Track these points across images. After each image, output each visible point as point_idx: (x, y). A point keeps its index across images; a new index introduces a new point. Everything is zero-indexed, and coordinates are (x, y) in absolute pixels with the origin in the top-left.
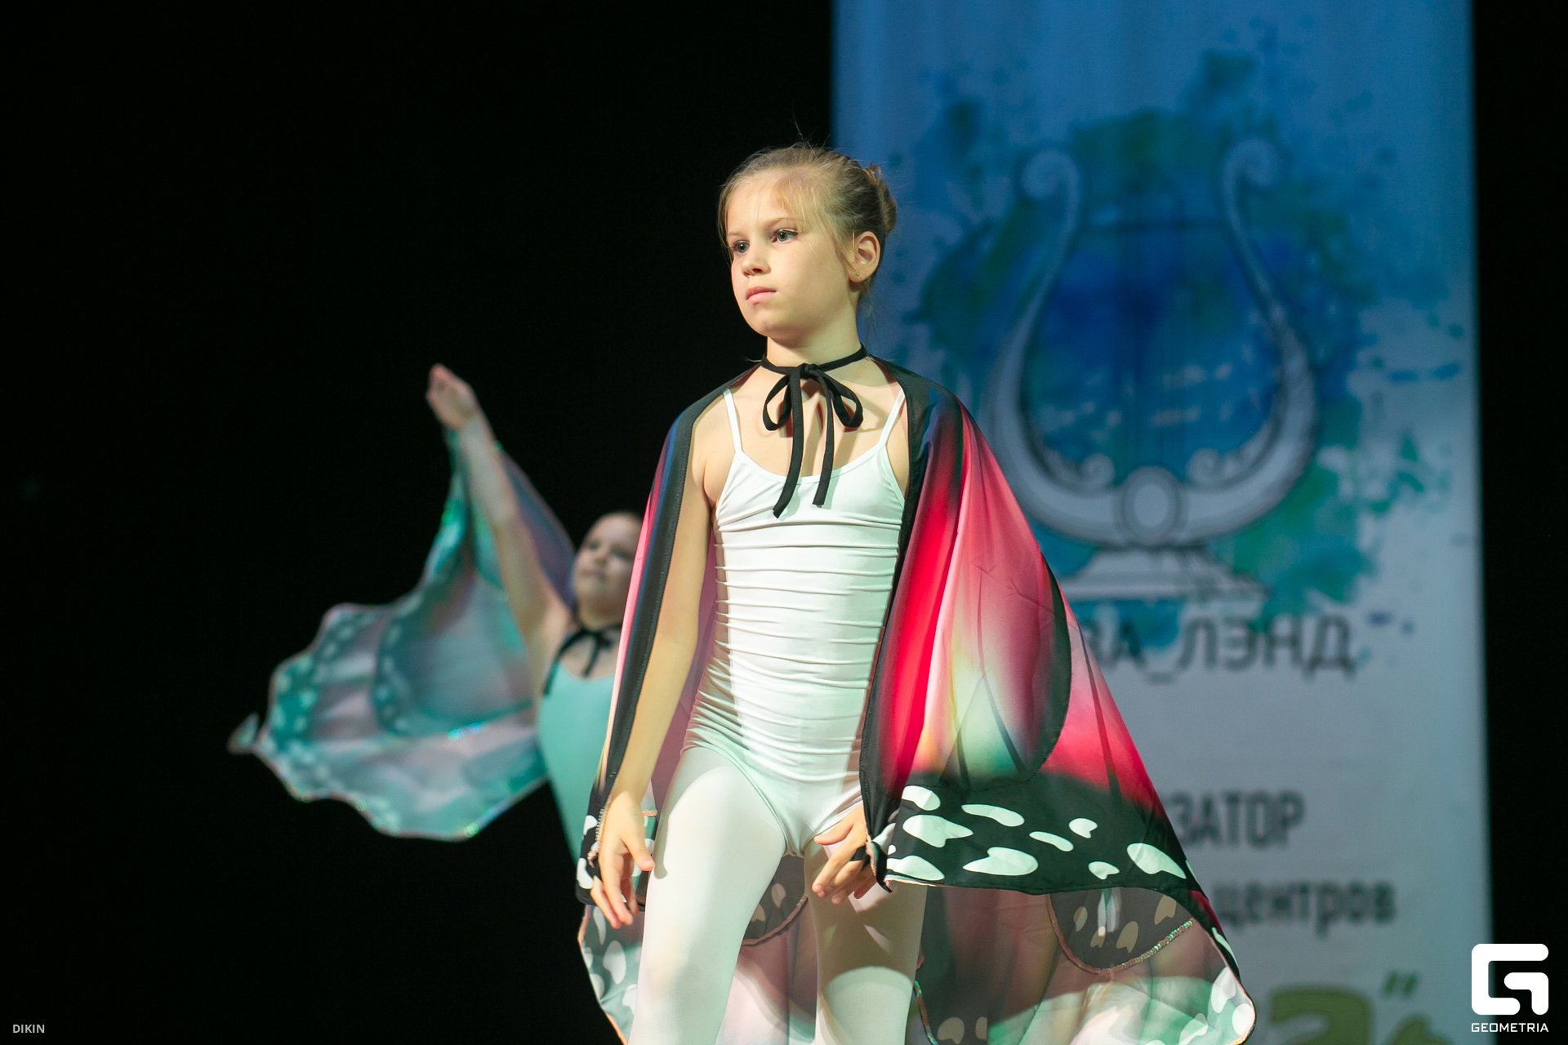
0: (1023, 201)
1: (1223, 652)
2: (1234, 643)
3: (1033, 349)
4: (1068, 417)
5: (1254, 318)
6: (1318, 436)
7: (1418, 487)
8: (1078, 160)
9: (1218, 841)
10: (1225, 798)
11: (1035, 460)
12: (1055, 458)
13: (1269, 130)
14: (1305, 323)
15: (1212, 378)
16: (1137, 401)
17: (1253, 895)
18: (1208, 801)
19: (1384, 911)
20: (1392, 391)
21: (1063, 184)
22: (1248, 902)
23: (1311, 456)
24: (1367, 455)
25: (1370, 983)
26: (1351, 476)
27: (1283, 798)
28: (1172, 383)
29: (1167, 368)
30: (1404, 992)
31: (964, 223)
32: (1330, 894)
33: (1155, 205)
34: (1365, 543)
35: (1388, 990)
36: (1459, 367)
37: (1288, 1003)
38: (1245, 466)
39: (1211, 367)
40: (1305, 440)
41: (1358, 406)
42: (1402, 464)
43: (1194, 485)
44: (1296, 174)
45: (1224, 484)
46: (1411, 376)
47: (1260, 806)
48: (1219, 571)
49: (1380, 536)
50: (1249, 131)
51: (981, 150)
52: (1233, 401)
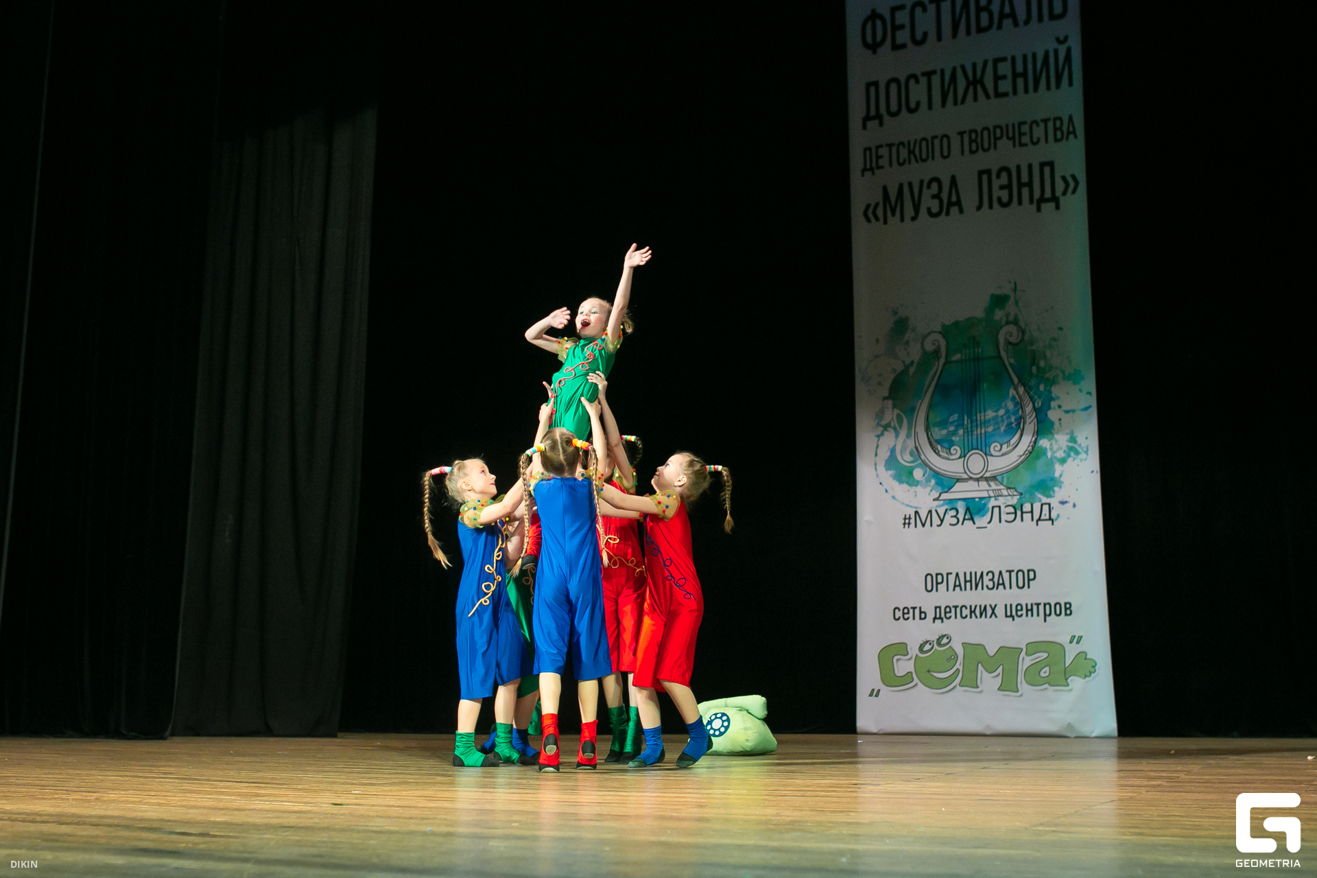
0: (924, 352)
1: (1004, 517)
2: (1007, 513)
3: (930, 407)
4: (944, 432)
5: (1012, 392)
6: (1038, 435)
7: (1077, 453)
8: (944, 337)
9: (1005, 588)
10: (1007, 571)
11: (932, 448)
12: (939, 447)
13: (1016, 322)
14: (1032, 393)
15: (997, 415)
16: (969, 426)
17: (1019, 608)
18: (1000, 573)
19: (1068, 612)
20: (1065, 417)
21: (939, 346)
22: (1017, 611)
23: (1035, 442)
24: (1056, 441)
25: (1064, 640)
26: (1051, 449)
27: (1029, 571)
28: (982, 418)
29: (980, 412)
30: (1078, 643)
31: (904, 362)
32: (1048, 607)
33: (974, 351)
34: (1057, 474)
35: (1071, 642)
36: (1090, 407)
37: (1034, 647)
38: (1009, 449)
39: (997, 411)
40: (1033, 436)
41: (1052, 423)
42: (1071, 444)
43: (992, 455)
44: (1026, 338)
45: (1003, 455)
46: (1073, 411)
47: (1020, 574)
48: (1002, 487)
49: (1062, 471)
50: (1008, 323)
51: (909, 335)
52: (1005, 424)
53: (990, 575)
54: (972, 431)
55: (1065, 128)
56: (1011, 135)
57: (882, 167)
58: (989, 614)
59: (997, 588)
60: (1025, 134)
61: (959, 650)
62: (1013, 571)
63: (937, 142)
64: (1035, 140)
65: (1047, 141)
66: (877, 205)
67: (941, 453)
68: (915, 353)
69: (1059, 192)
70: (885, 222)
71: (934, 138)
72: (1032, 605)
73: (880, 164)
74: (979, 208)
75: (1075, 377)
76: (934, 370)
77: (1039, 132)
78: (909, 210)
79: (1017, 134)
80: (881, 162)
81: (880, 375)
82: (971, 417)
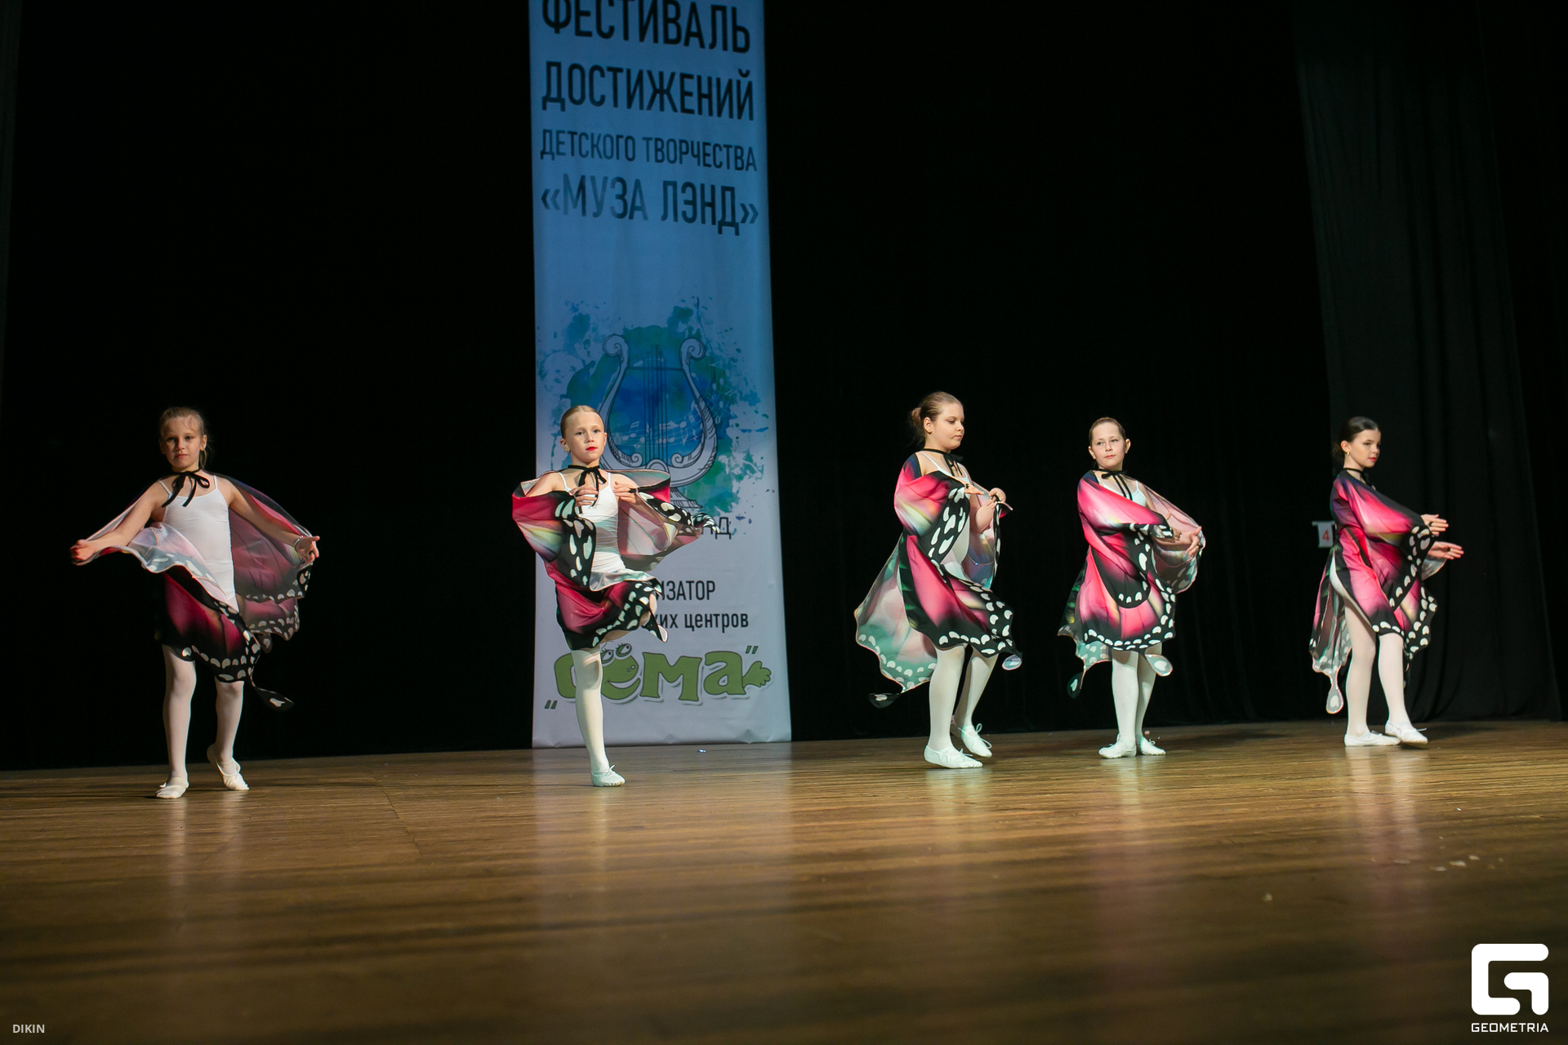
0: (607, 355)
4: (626, 438)
5: (693, 405)
6: (718, 450)
7: (753, 472)
8: (626, 342)
9: (685, 599)
10: (687, 582)
11: (613, 454)
12: (620, 453)
13: (698, 337)
14: (712, 409)
15: (679, 427)
16: (651, 434)
17: (699, 618)
18: (681, 583)
19: (744, 623)
20: (743, 436)
21: (621, 350)
22: (697, 621)
23: (715, 457)
24: (734, 458)
25: (741, 649)
26: (729, 466)
27: (708, 582)
28: (664, 428)
29: (662, 423)
30: (753, 653)
31: (583, 361)
32: (726, 617)
33: (657, 361)
34: (734, 490)
35: (747, 652)
36: (767, 428)
37: (712, 657)
38: (692, 460)
39: (678, 423)
40: (713, 451)
41: (731, 441)
42: (747, 463)
43: (673, 467)
44: (707, 354)
45: (684, 467)
46: (750, 431)
47: (700, 585)
48: (683, 499)
49: (739, 488)
50: (690, 337)
51: (589, 334)
52: (687, 436)
53: (671, 585)
54: (654, 440)
55: (745, 158)
56: (696, 153)
57: (564, 154)
58: (669, 625)
59: (678, 599)
60: (709, 155)
61: (640, 660)
62: (693, 582)
63: (622, 142)
64: (718, 163)
65: (728, 167)
66: (557, 192)
67: (622, 459)
68: (597, 355)
69: (738, 219)
70: (566, 212)
71: (619, 137)
72: (711, 615)
73: (561, 151)
74: (664, 217)
75: (752, 399)
76: (616, 373)
77: (721, 156)
78: (591, 206)
79: (702, 153)
80: (562, 149)
81: (558, 371)
82: (653, 426)
